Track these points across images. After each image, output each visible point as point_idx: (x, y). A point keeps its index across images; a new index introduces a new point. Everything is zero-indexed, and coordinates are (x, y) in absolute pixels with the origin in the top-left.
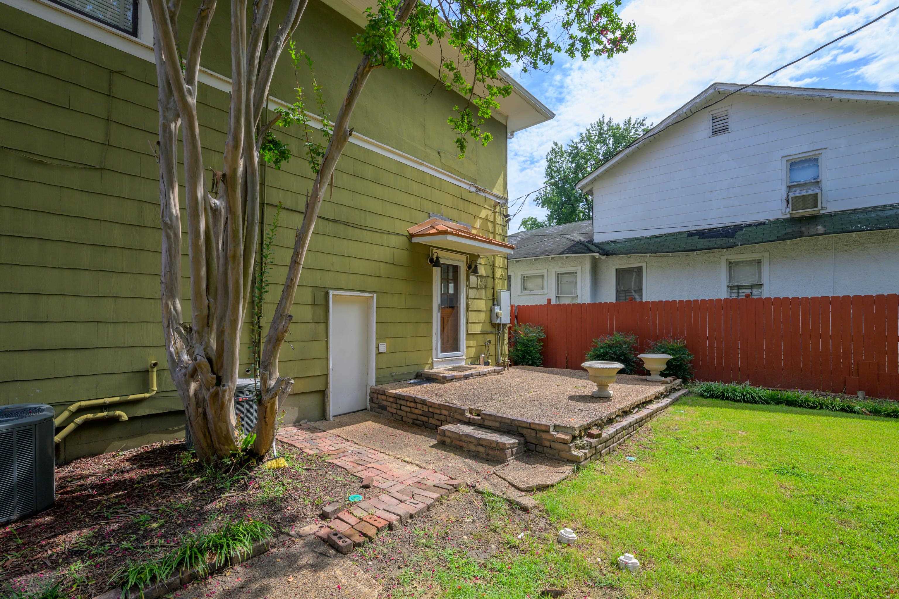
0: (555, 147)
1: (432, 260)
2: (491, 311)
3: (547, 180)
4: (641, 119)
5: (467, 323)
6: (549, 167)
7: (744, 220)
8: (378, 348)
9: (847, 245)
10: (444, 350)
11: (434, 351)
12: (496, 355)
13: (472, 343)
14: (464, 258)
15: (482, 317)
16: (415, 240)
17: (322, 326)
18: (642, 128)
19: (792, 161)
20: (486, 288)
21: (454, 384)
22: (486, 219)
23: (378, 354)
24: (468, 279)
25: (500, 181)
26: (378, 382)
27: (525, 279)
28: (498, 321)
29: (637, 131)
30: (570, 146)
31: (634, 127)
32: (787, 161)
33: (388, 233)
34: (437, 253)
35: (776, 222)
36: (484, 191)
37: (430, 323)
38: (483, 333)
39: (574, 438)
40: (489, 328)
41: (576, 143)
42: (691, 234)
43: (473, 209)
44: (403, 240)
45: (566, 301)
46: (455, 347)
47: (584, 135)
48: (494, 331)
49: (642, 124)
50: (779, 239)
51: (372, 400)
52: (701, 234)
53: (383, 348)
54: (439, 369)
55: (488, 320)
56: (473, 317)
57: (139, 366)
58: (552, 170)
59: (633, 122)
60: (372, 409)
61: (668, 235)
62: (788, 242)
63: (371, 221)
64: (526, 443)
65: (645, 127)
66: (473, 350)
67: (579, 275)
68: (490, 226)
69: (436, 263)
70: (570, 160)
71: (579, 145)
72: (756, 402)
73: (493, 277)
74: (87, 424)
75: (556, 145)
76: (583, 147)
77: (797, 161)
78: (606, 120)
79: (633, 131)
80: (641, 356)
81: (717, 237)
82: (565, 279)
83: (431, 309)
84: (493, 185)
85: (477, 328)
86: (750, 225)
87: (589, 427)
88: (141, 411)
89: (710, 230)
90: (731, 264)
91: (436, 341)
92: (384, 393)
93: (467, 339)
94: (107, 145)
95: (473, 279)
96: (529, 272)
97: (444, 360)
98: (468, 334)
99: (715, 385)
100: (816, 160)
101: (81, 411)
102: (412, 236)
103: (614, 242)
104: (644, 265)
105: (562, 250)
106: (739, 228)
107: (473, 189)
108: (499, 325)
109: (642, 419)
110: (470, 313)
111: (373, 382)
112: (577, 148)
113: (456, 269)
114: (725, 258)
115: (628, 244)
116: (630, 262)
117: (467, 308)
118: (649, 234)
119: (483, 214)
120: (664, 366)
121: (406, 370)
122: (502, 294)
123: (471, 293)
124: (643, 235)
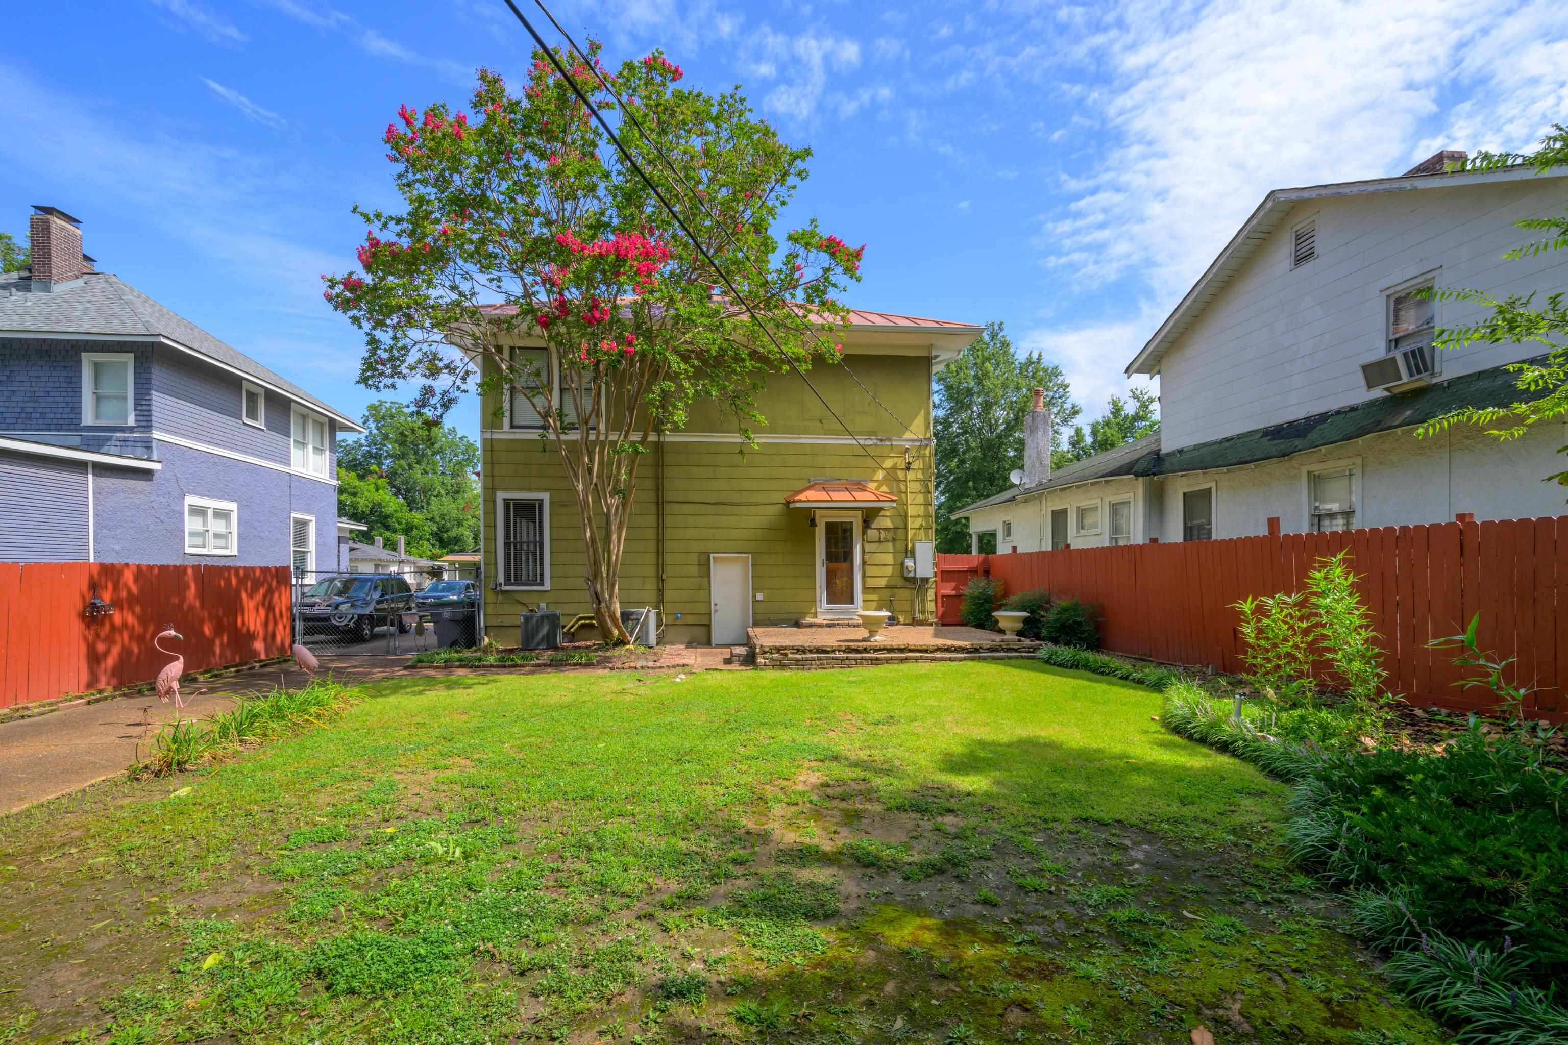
1: (812, 522)
2: (901, 564)
5: (864, 577)
8: (754, 596)
9: (1468, 438)
10: (829, 601)
11: (818, 603)
12: (912, 612)
13: (873, 596)
14: (857, 513)
15: (888, 571)
16: (792, 506)
17: (706, 579)
19: (1397, 295)
20: (893, 540)
22: (894, 468)
23: (755, 601)
24: (864, 533)
25: (919, 421)
26: (755, 623)
28: (912, 575)
32: (1388, 296)
33: (763, 504)
34: (818, 514)
36: (890, 440)
37: (813, 576)
38: (889, 587)
40: (900, 582)
42: (1267, 433)
43: (871, 462)
44: (779, 507)
46: (849, 600)
48: (907, 585)
52: (1276, 433)
53: (760, 596)
54: (825, 618)
55: (898, 572)
56: (870, 571)
61: (1241, 437)
63: (747, 498)
66: (875, 600)
67: (1132, 504)
68: (901, 474)
69: (817, 523)
73: (906, 528)
74: (583, 626)
77: (1403, 294)
81: (1289, 437)
83: (814, 564)
84: (904, 429)
85: (881, 582)
86: (1338, 412)
89: (1289, 423)
90: (1316, 480)
91: (822, 594)
93: (863, 593)
95: (872, 532)
97: (830, 611)
98: (865, 588)
101: (581, 619)
102: (790, 502)
103: (1181, 451)
104: (1213, 484)
106: (1323, 417)
107: (871, 442)
108: (916, 579)
110: (867, 567)
111: (750, 623)
113: (848, 526)
114: (1304, 470)
115: (1195, 453)
116: (1197, 482)
117: (864, 563)
118: (1220, 437)
119: (888, 464)
120: (1019, 626)
121: (785, 616)
122: (918, 545)
123: (868, 547)
124: (1213, 438)
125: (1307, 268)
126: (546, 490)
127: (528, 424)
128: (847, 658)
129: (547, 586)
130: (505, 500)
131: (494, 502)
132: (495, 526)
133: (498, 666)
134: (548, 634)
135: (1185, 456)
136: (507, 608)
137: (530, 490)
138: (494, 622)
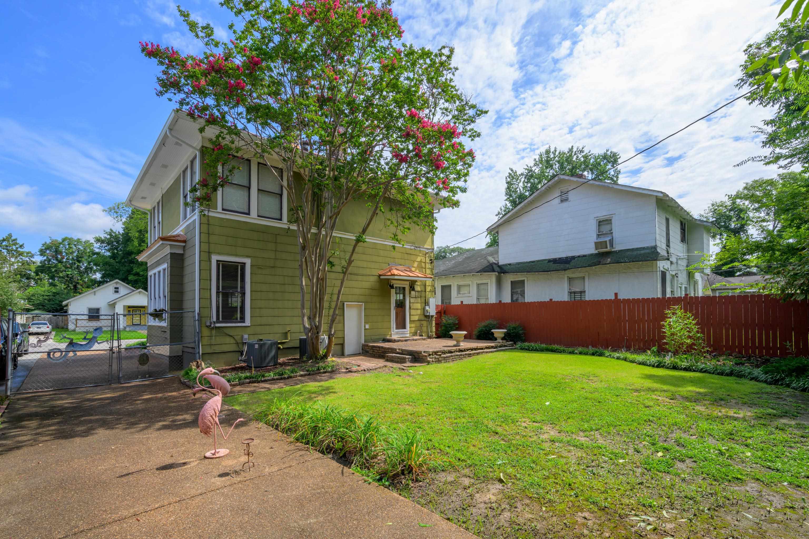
0: (511, 172)
1: (390, 286)
2: (424, 309)
3: (506, 198)
4: (581, 148)
5: (410, 315)
6: (508, 188)
7: (576, 254)
8: (365, 327)
10: (397, 328)
11: (392, 329)
12: (428, 332)
13: (413, 325)
14: (408, 283)
15: (419, 312)
16: (382, 277)
17: (342, 317)
18: (583, 154)
19: (599, 221)
20: (421, 297)
21: (399, 343)
22: (421, 261)
23: (365, 329)
24: (410, 293)
25: (429, 240)
26: (365, 342)
27: (459, 287)
28: (428, 314)
29: (578, 157)
30: (526, 169)
31: (575, 154)
32: (597, 220)
33: (369, 275)
34: (393, 282)
35: (592, 255)
36: (419, 247)
37: (390, 315)
38: (419, 320)
39: (430, 355)
40: (423, 318)
41: (531, 167)
42: (549, 261)
43: (413, 257)
44: (376, 278)
45: (483, 301)
46: (404, 327)
47: (537, 160)
48: (426, 319)
49: (582, 151)
50: (590, 266)
51: (362, 349)
52: (555, 261)
53: (367, 327)
54: (395, 337)
55: (422, 313)
56: (413, 312)
57: (284, 332)
58: (510, 190)
59: (575, 150)
60: (362, 353)
61: (538, 261)
62: (594, 267)
63: (361, 271)
64: (415, 358)
65: (584, 154)
66: (414, 329)
67: (489, 284)
68: (423, 265)
69: (392, 287)
70: (526, 180)
71: (533, 169)
72: (538, 351)
73: (425, 291)
75: (512, 170)
76: (537, 170)
77: (601, 220)
78: (552, 150)
79: (575, 157)
80: (493, 331)
81: (561, 263)
82: (482, 287)
83: (390, 309)
84: (425, 242)
85: (416, 318)
86: (579, 256)
87: (438, 352)
88: (285, 346)
89: (560, 258)
90: (570, 279)
91: (393, 324)
92: (367, 346)
93: (410, 323)
94: (276, 259)
95: (413, 293)
96: (461, 283)
97: (397, 333)
98: (410, 321)
99: (527, 344)
100: (611, 220)
102: (380, 275)
103: (510, 264)
104: (526, 279)
105: (478, 270)
106: (573, 258)
107: (413, 248)
108: (429, 316)
109: (470, 354)
110: (411, 310)
111: (363, 342)
112: (531, 171)
113: (404, 288)
114: (566, 276)
115: (517, 266)
116: (519, 277)
117: (410, 308)
118: (529, 260)
119: (419, 259)
120: (503, 335)
121: (377, 337)
122: (431, 300)
123: (412, 300)
124: (525, 261)
125: (565, 204)
126: (247, 257)
127: (233, 209)
128: (461, 355)
129: (248, 322)
130: (217, 261)
131: (210, 261)
132: (210, 280)
133: (277, 379)
134: (274, 356)
135: (512, 267)
136: (219, 340)
137: (236, 255)
138: (208, 350)
